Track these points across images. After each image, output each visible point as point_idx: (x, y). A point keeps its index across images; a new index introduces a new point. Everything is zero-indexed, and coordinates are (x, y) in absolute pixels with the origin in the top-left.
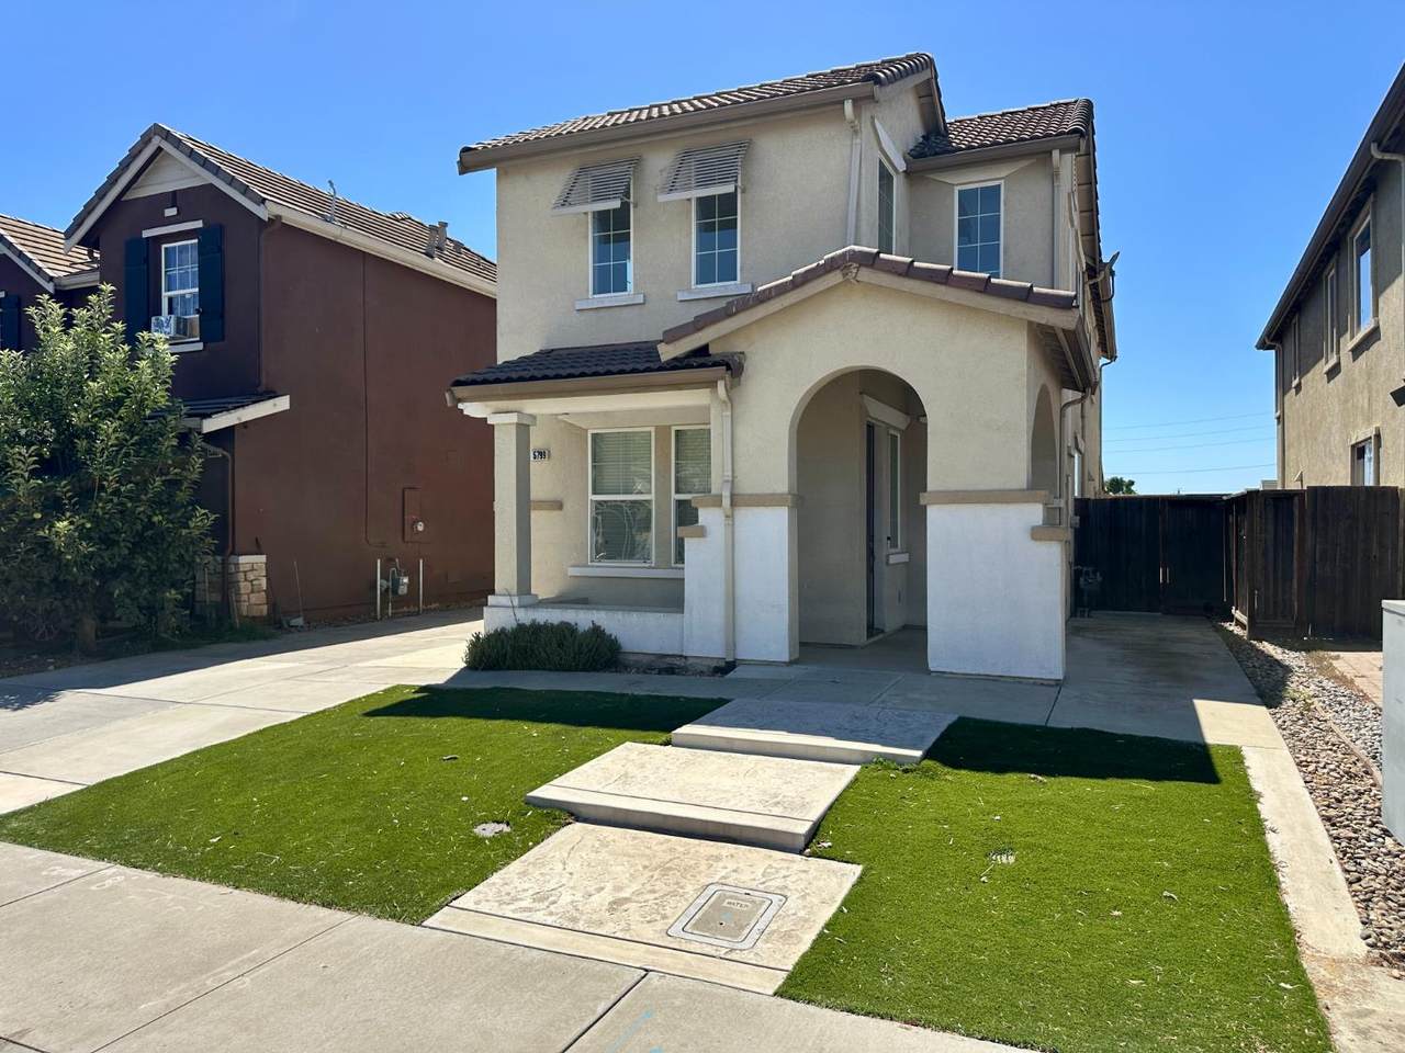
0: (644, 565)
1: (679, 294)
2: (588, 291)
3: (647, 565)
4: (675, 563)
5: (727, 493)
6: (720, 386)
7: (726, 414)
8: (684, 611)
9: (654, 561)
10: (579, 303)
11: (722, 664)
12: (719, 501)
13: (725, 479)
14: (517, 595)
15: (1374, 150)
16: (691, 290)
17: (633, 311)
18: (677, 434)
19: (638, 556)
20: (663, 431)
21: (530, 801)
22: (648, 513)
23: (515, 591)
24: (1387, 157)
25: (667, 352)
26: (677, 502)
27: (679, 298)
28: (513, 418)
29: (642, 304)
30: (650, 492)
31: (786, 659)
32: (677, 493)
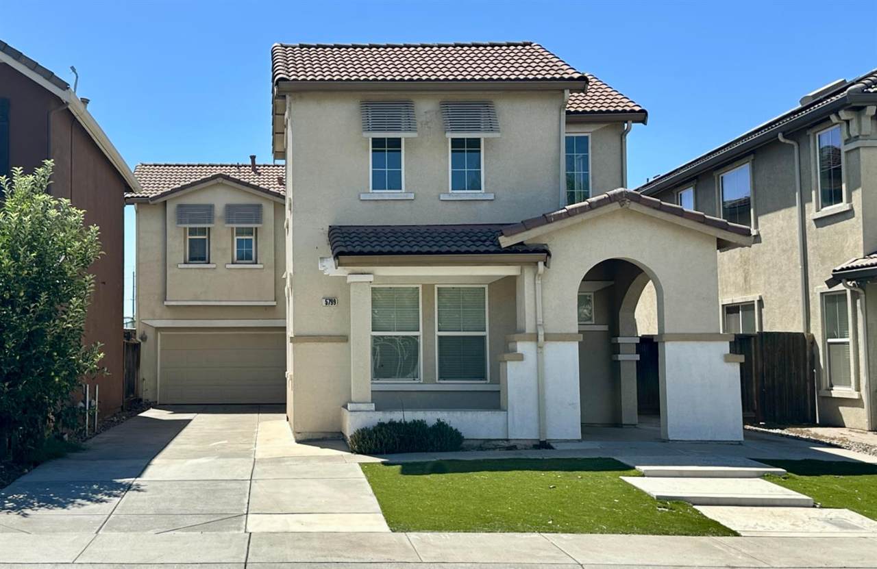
0: (414, 382)
1: (441, 195)
2: (369, 187)
3: (417, 381)
4: (439, 380)
5: (541, 333)
6: (541, 265)
7: (538, 282)
8: (506, 410)
9: (422, 379)
10: (361, 195)
11: (538, 443)
12: (535, 337)
13: (538, 323)
14: (372, 402)
15: (780, 136)
16: (448, 193)
17: (407, 204)
18: (438, 291)
19: (410, 375)
20: (428, 288)
21: (659, 498)
22: (417, 345)
23: (369, 399)
24: (788, 141)
25: (505, 242)
26: (440, 337)
27: (441, 199)
28: (370, 278)
29: (413, 200)
30: (418, 330)
31: (580, 437)
32: (439, 331)
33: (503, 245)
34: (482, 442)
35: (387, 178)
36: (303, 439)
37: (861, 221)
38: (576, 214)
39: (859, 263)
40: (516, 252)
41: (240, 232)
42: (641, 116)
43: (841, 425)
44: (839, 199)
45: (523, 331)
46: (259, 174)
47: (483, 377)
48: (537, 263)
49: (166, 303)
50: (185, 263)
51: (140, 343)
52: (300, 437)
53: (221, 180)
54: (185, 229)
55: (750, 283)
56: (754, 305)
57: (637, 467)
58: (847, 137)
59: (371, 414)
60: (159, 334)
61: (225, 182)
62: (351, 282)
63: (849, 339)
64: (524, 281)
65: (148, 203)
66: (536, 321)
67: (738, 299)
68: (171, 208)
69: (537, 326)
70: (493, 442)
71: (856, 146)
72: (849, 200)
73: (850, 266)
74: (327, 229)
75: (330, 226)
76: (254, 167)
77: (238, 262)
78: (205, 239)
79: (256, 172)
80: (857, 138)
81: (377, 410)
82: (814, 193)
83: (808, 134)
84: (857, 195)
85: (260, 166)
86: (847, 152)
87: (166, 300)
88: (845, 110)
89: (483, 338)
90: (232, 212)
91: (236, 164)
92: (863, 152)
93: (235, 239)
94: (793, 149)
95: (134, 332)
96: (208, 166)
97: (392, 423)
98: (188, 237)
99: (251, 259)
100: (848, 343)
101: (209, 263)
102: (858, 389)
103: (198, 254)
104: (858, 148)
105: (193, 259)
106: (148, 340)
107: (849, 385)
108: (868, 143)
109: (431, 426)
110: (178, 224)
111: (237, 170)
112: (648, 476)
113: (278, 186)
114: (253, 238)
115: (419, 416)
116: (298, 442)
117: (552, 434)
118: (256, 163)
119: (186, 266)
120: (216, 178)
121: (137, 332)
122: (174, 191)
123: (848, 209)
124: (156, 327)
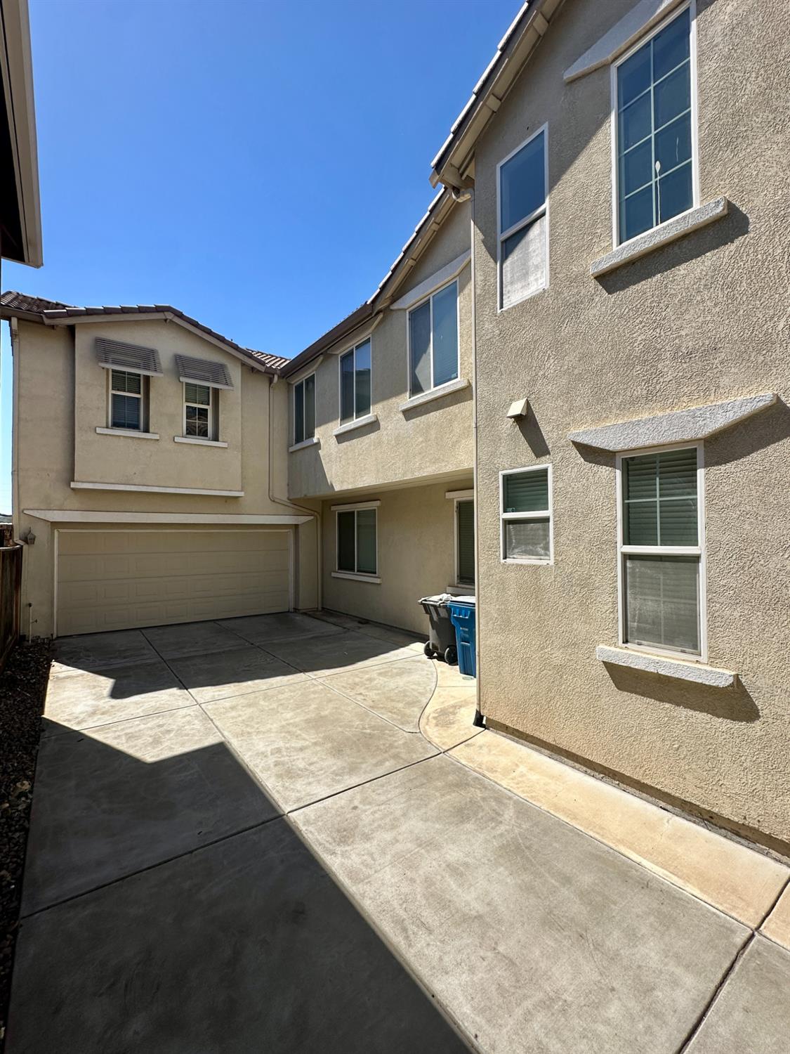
49: (73, 485)
50: (107, 427)
51: (22, 546)
53: (170, 316)
54: (107, 370)
60: (56, 533)
65: (41, 323)
68: (84, 341)
77: (188, 435)
78: (140, 399)
87: (73, 481)
93: (184, 405)
98: (111, 392)
99: (208, 434)
101: (147, 431)
103: (128, 417)
105: (119, 423)
106: (36, 542)
110: (96, 360)
114: (209, 408)
119: (108, 432)
120: (163, 311)
121: (16, 530)
122: (91, 312)
124: (52, 522)
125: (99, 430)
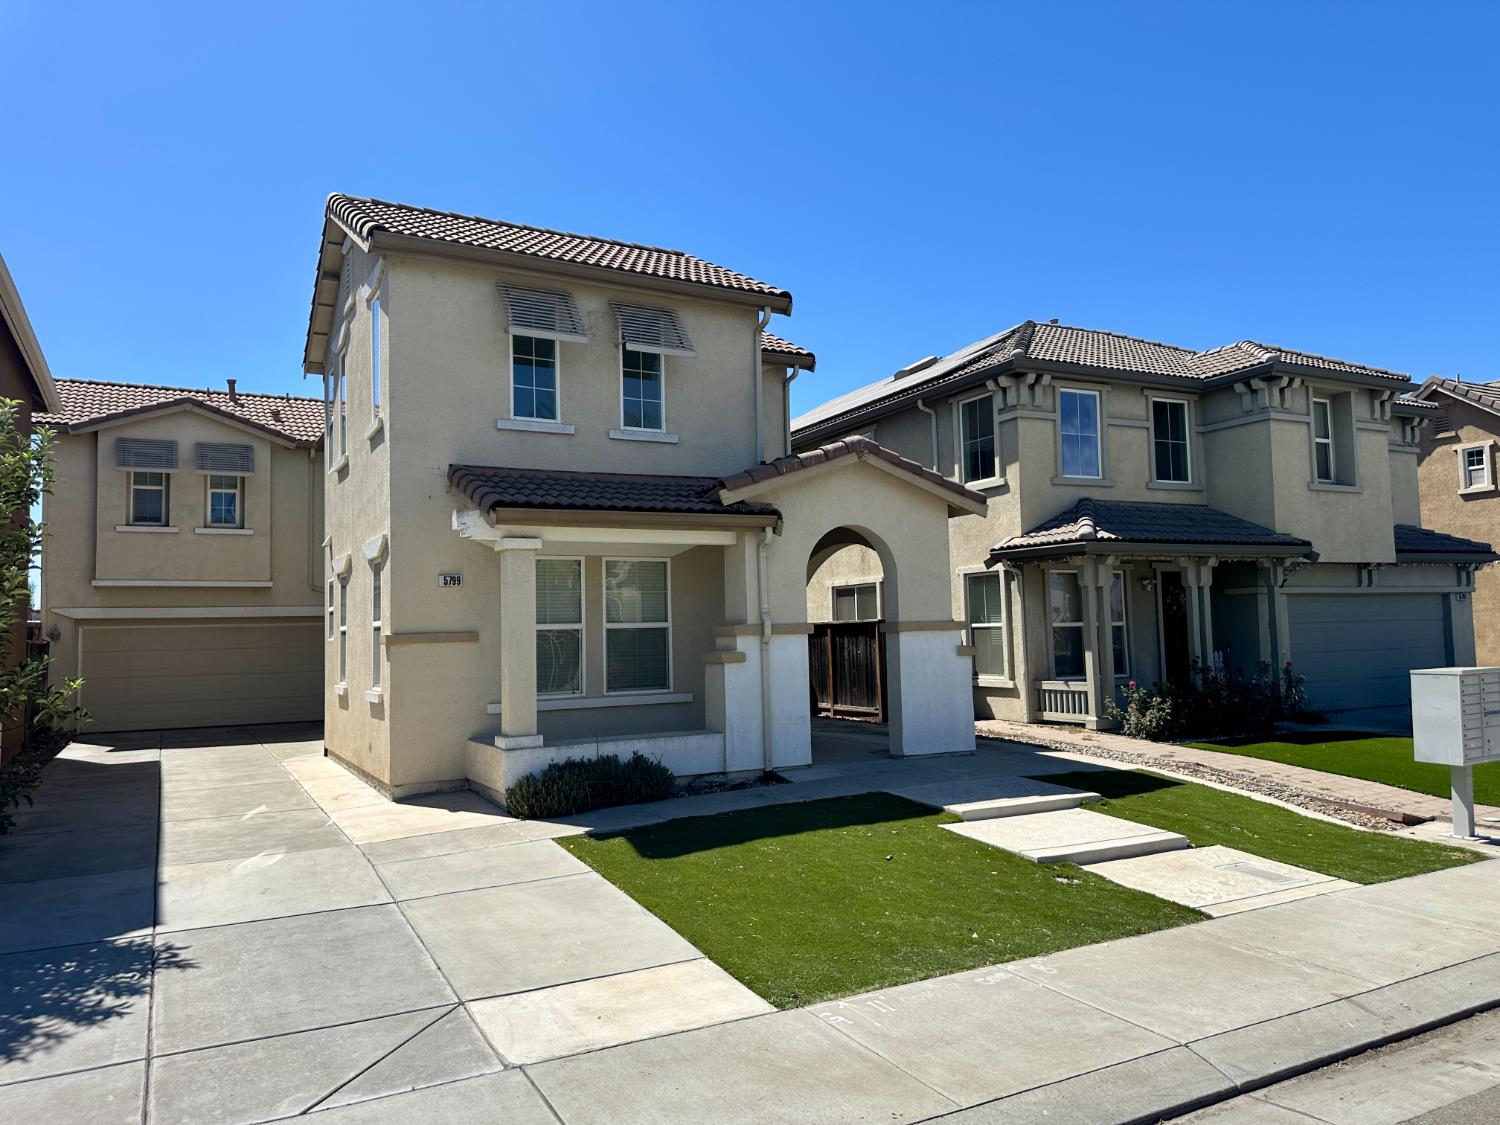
0: (574, 696)
1: (612, 432)
2: (509, 411)
3: (578, 695)
4: (607, 691)
5: (768, 624)
6: (769, 530)
7: (763, 554)
8: (722, 731)
9: (584, 691)
10: (499, 421)
11: (761, 774)
12: (759, 630)
13: (764, 611)
14: (538, 734)
15: (920, 403)
16: (620, 430)
17: (564, 440)
18: (607, 566)
19: (567, 687)
20: (594, 561)
21: (1042, 861)
22: (578, 642)
23: (535, 730)
24: (927, 410)
25: (728, 497)
26: (608, 631)
27: (611, 437)
28: (537, 544)
29: (572, 435)
30: (580, 622)
31: (810, 762)
32: (608, 622)
33: (726, 502)
34: (690, 780)
35: (535, 400)
36: (405, 795)
37: (1018, 497)
38: (811, 465)
39: (1017, 542)
40: (738, 512)
41: (217, 482)
42: (808, 362)
43: (991, 717)
44: (990, 473)
45: (741, 622)
46: (242, 406)
47: (664, 684)
48: (764, 529)
49: (94, 583)
50: (128, 524)
51: (48, 643)
52: (399, 792)
53: (190, 406)
54: (129, 474)
55: (869, 563)
56: (875, 587)
57: (946, 807)
58: (1002, 406)
59: (539, 752)
60: (80, 630)
61: (197, 410)
62: (506, 550)
63: (1003, 624)
64: (744, 553)
65: (67, 433)
66: (760, 609)
67: (854, 580)
68: (105, 443)
69: (761, 614)
70: (707, 778)
71: (1013, 417)
72: (1003, 474)
73: (1005, 546)
74: (446, 469)
75: (451, 465)
76: (233, 396)
77: (213, 525)
78: (161, 491)
79: (236, 403)
80: (1014, 408)
81: (547, 744)
82: (956, 467)
83: (950, 401)
84: (1013, 471)
85: (241, 396)
86: (1001, 423)
87: (94, 579)
88: (1006, 376)
89: (664, 630)
90: (205, 454)
91: (206, 390)
92: (1021, 424)
93: (209, 492)
94: (931, 418)
95: (39, 627)
96: (160, 390)
97: (570, 765)
98: (133, 487)
99: (234, 522)
100: (1000, 628)
101: (167, 525)
102: (1012, 677)
103: (150, 511)
104: (1016, 418)
105: (140, 518)
106: (61, 639)
107: (1001, 673)
108: (1025, 413)
109: (626, 762)
110: (118, 465)
111: (207, 398)
112: (968, 821)
113: (273, 422)
114: (237, 492)
115: (608, 749)
116: (399, 800)
117: (780, 760)
118: (237, 391)
119: (129, 529)
120: (181, 404)
121: (43, 625)
122: (110, 418)
123: (1003, 483)
124: (76, 620)
125: (118, 528)
